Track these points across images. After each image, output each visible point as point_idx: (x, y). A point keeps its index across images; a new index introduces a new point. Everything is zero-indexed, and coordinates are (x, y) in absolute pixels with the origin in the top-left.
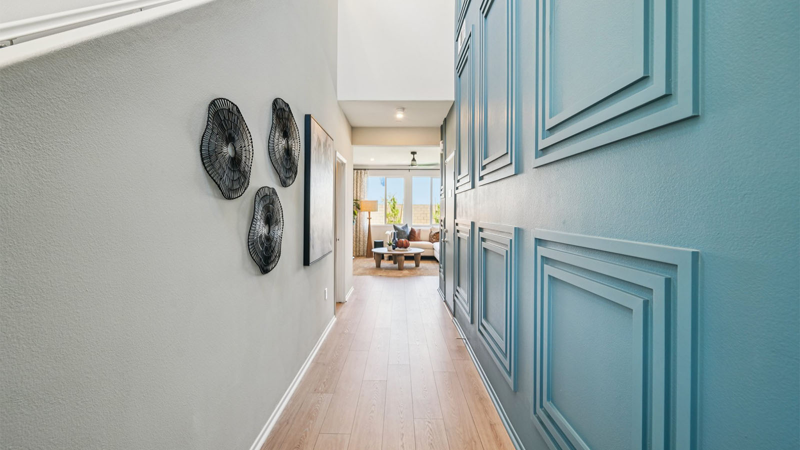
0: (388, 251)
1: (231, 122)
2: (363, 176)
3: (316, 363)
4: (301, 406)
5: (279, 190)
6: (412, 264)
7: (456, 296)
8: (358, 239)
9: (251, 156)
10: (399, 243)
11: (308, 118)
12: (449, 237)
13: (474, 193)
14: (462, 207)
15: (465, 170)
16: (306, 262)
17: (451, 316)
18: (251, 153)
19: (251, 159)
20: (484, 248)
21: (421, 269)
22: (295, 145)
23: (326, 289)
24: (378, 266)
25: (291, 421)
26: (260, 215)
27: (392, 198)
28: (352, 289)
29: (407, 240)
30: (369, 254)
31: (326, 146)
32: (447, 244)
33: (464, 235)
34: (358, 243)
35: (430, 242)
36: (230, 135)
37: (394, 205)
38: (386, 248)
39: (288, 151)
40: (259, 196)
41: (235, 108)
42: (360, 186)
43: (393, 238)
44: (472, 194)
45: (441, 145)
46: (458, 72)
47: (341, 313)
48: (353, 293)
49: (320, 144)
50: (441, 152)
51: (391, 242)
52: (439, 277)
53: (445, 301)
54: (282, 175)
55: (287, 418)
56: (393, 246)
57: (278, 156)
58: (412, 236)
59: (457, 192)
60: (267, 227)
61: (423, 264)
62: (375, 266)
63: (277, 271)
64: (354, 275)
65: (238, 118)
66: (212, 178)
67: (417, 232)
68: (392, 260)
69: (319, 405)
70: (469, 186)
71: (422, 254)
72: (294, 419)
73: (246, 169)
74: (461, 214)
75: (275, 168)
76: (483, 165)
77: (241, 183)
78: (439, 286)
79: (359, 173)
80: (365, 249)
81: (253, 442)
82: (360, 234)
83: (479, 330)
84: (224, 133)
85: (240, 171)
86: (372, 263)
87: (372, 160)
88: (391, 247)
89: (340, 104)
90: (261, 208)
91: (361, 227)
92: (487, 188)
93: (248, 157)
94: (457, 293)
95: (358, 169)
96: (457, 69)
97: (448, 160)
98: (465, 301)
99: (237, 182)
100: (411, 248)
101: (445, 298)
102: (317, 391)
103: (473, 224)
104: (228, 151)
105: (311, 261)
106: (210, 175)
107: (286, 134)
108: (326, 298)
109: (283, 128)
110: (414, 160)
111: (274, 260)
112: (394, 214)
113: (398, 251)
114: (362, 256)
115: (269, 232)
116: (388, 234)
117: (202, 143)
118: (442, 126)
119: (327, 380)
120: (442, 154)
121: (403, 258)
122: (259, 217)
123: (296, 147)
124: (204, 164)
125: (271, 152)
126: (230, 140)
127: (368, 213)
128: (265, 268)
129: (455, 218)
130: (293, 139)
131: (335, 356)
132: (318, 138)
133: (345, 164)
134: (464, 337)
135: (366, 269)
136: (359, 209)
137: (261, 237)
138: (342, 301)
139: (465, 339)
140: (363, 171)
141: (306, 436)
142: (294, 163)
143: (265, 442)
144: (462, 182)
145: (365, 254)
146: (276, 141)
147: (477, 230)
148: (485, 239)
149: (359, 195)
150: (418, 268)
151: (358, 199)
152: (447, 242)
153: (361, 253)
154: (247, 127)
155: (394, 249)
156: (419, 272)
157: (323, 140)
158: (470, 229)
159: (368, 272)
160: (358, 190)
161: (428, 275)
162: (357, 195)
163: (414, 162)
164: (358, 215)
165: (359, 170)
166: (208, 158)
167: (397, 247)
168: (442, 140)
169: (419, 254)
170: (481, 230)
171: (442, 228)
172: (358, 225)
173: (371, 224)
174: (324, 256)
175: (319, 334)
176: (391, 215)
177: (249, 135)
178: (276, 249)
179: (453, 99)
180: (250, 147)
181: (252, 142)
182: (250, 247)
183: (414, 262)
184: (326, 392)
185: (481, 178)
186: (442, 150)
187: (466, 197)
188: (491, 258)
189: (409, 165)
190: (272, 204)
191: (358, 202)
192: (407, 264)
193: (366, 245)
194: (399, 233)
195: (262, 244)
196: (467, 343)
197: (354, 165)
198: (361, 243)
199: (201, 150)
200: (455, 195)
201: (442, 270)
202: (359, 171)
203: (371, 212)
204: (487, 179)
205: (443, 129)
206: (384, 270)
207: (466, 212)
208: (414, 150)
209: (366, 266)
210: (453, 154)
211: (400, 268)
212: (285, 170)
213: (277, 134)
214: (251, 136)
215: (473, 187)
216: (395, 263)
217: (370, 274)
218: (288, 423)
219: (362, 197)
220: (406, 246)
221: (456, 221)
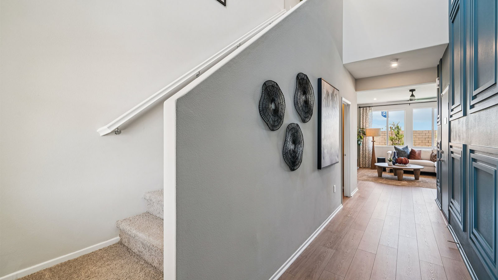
0: (389, 165)
1: (273, 91)
2: (368, 112)
3: (326, 230)
4: (314, 251)
5: (301, 125)
6: (413, 177)
7: (450, 206)
8: (364, 156)
9: (284, 108)
10: (399, 160)
11: (320, 81)
12: (445, 157)
13: (466, 120)
14: (456, 132)
15: (458, 101)
16: (319, 167)
17: (446, 223)
18: (284, 106)
19: (284, 109)
20: (475, 168)
21: (420, 182)
22: (311, 98)
23: (335, 186)
24: (380, 176)
25: (308, 257)
26: (289, 139)
27: (396, 126)
28: (357, 190)
29: (406, 159)
30: (373, 167)
31: (333, 95)
32: (443, 163)
33: (458, 156)
34: (364, 159)
35: (432, 161)
36: (273, 98)
37: (398, 131)
38: (387, 163)
39: (306, 102)
40: (289, 129)
41: (275, 84)
42: (366, 119)
43: (393, 156)
44: (464, 121)
45: (438, 82)
46: (451, 19)
47: (347, 203)
48: (358, 192)
49: (328, 95)
50: (438, 87)
51: (392, 159)
52: (437, 190)
53: (441, 210)
54: (302, 117)
55: (306, 255)
56: (393, 162)
57: (300, 105)
58: (413, 155)
59: (451, 119)
60: (294, 146)
61: (421, 178)
62: (378, 175)
63: (300, 170)
64: (358, 180)
65: (277, 89)
66: (264, 121)
67: (417, 153)
68: (393, 172)
69: (325, 254)
70: (461, 114)
71: (421, 170)
72: (310, 256)
73: (281, 115)
74: (455, 138)
75: (298, 112)
76: (473, 95)
77: (279, 122)
78: (437, 198)
79: (365, 110)
80: (370, 163)
81: (287, 260)
82: (365, 152)
83: (470, 238)
84: (270, 98)
85: (278, 116)
86: (375, 173)
87: (375, 99)
88: (391, 163)
89: (344, 66)
90: (290, 135)
91: (367, 147)
92: (477, 116)
93: (282, 108)
94: (451, 204)
95: (364, 107)
96: (450, 16)
97: (443, 93)
98: (458, 211)
99: (277, 122)
100: (410, 165)
101: (441, 207)
102: (325, 246)
103: (465, 146)
104: (273, 106)
105: (322, 167)
106: (263, 119)
107: (305, 93)
108: (335, 191)
109: (303, 90)
110: (412, 95)
111: (298, 164)
112: (398, 138)
113: (397, 166)
114: (367, 168)
115: (295, 148)
116: (390, 153)
117: (259, 104)
118: (438, 65)
119: (332, 241)
120: (438, 89)
121: (402, 172)
122: (289, 140)
123: (312, 99)
124: (260, 114)
125: (296, 104)
126: (273, 101)
127: (372, 137)
128: (292, 168)
129: (450, 141)
130: (309, 95)
131: (339, 229)
132: (327, 91)
133: (350, 105)
134: (458, 242)
135: (370, 177)
136: (365, 135)
137: (290, 150)
138: (348, 196)
139: (459, 244)
140: (368, 108)
141: (316, 268)
142: (310, 109)
143: (293, 262)
144: (456, 111)
145: (370, 167)
146: (299, 97)
147: (468, 151)
148: (476, 160)
149: (364, 125)
150: (417, 181)
151: (364, 128)
152: (443, 161)
153: (366, 166)
154: (282, 92)
155: (394, 164)
156: (417, 184)
157: (330, 92)
158: (462, 150)
159: (371, 179)
160: (364, 121)
161: (427, 187)
162: (363, 125)
163: (412, 98)
164: (364, 139)
165: (362, 108)
166: (263, 111)
167: (396, 163)
168: (438, 77)
169: (419, 169)
170: (472, 151)
171: (438, 149)
172: (364, 146)
173: (375, 145)
174: (332, 165)
175: (330, 213)
176: (395, 138)
177: (283, 97)
178: (299, 157)
179: (448, 42)
180: (284, 103)
181: (284, 100)
182: (284, 156)
183: (414, 176)
184: (331, 248)
185: (472, 107)
186: (438, 85)
187: (459, 123)
188: (482, 177)
189: (408, 101)
190: (296, 133)
191: (364, 130)
192: (405, 176)
193: (370, 160)
194: (399, 153)
195: (291, 154)
196: (460, 247)
197: (358, 105)
198: (367, 159)
199: (259, 108)
200: (450, 122)
201: (439, 184)
202: (365, 108)
203: (375, 137)
204: (477, 108)
205: (440, 68)
206: (384, 179)
207: (459, 136)
208: (412, 88)
209: (369, 175)
210: (447, 88)
211: (400, 179)
212: (304, 113)
213: (299, 93)
214: (284, 97)
215: (465, 114)
216: (395, 175)
217: (372, 181)
218: (306, 257)
219: (367, 126)
220: (406, 163)
221: (450, 144)
